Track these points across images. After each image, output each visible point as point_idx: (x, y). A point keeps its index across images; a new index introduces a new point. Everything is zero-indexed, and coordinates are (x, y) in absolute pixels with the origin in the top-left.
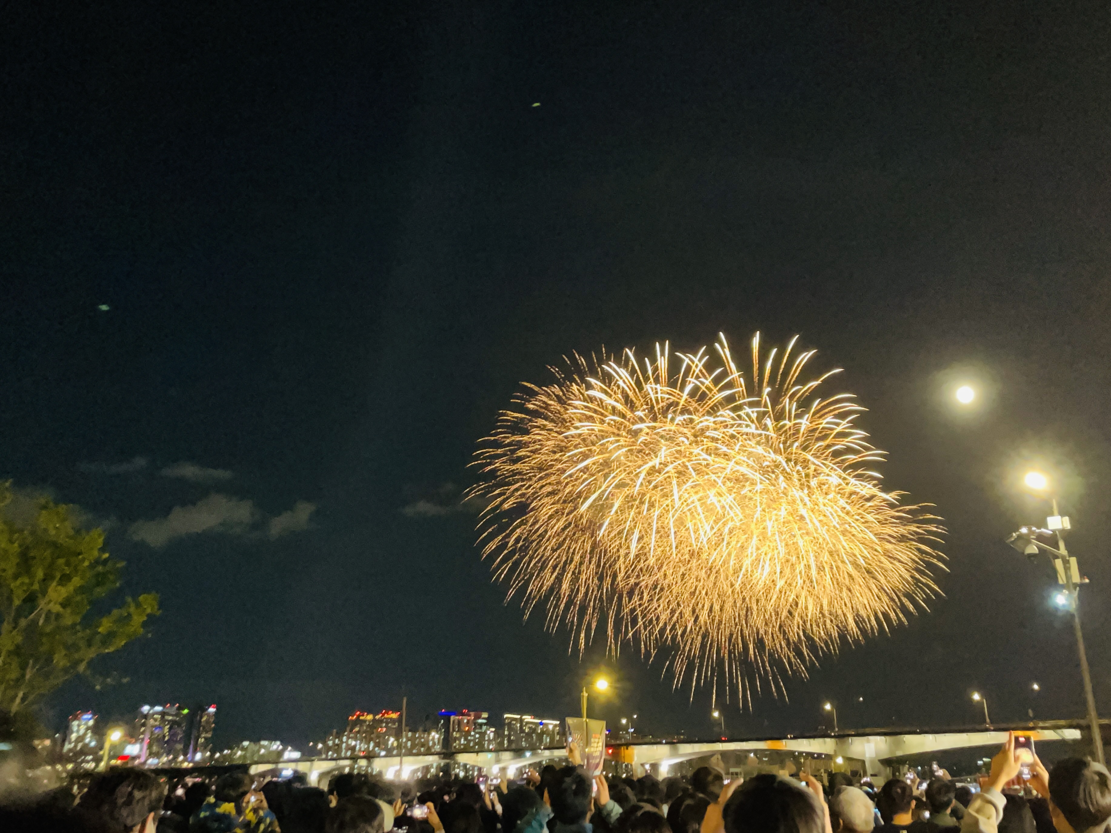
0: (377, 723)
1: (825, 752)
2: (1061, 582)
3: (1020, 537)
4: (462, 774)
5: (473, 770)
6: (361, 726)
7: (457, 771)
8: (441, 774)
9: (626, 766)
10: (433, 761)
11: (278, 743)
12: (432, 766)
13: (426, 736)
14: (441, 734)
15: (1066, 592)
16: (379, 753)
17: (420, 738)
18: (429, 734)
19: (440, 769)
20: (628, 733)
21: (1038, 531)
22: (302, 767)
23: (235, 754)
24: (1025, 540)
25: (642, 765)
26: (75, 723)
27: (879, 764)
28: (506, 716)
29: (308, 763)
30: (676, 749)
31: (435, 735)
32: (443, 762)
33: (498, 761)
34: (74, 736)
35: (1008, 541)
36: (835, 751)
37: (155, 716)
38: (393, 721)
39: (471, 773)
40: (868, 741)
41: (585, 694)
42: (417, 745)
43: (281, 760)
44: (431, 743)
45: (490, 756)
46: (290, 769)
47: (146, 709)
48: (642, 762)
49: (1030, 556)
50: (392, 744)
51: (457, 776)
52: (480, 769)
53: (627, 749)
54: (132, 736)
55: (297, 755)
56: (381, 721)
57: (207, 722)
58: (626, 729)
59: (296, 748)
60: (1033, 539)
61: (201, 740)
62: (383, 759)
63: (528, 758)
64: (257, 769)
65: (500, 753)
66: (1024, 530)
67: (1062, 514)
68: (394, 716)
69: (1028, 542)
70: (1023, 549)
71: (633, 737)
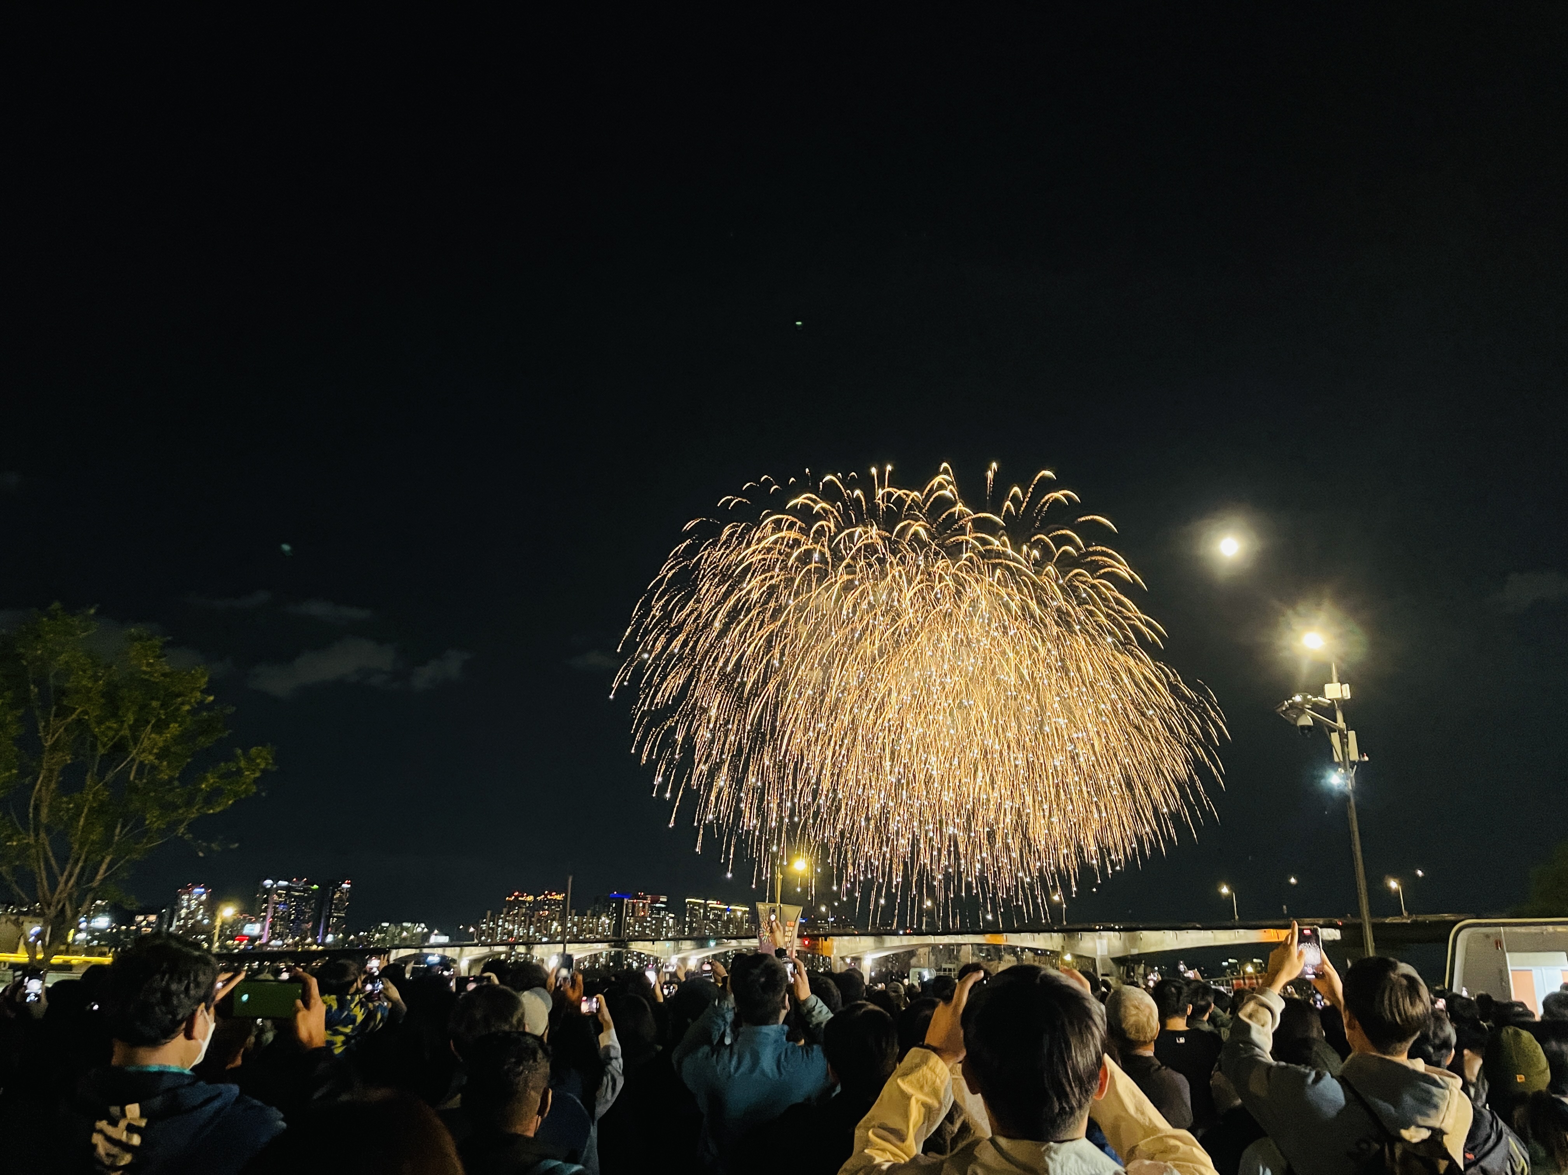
0: (537, 906)
1: (1051, 949)
2: (1336, 759)
3: (1293, 706)
6: (520, 908)
8: (612, 964)
9: (825, 959)
10: (603, 949)
11: (423, 925)
12: (601, 954)
13: (594, 920)
14: (611, 919)
15: (1341, 770)
16: (541, 939)
17: (588, 922)
18: (599, 918)
19: (611, 958)
20: (827, 922)
21: (1313, 699)
22: (450, 953)
23: (373, 936)
24: (1299, 709)
25: (843, 958)
26: (186, 897)
27: (1112, 963)
28: (687, 900)
29: (458, 949)
30: (882, 942)
31: (606, 921)
32: (613, 951)
33: (679, 951)
34: (183, 912)
35: (1280, 710)
36: (1063, 947)
37: (279, 891)
38: (557, 903)
40: (1100, 937)
41: (780, 876)
42: (584, 930)
43: (427, 944)
44: (600, 929)
45: (669, 945)
46: (436, 955)
47: (268, 883)
48: (842, 955)
49: (1303, 727)
50: (556, 929)
53: (826, 940)
54: (252, 913)
55: (445, 939)
56: (543, 903)
57: (340, 898)
58: (825, 917)
59: (443, 932)
60: (1309, 709)
61: (333, 920)
62: (544, 946)
63: (713, 949)
64: (397, 953)
65: (680, 942)
66: (1298, 698)
67: (1342, 681)
68: (559, 897)
69: (1302, 711)
70: (1296, 720)
71: (832, 927)
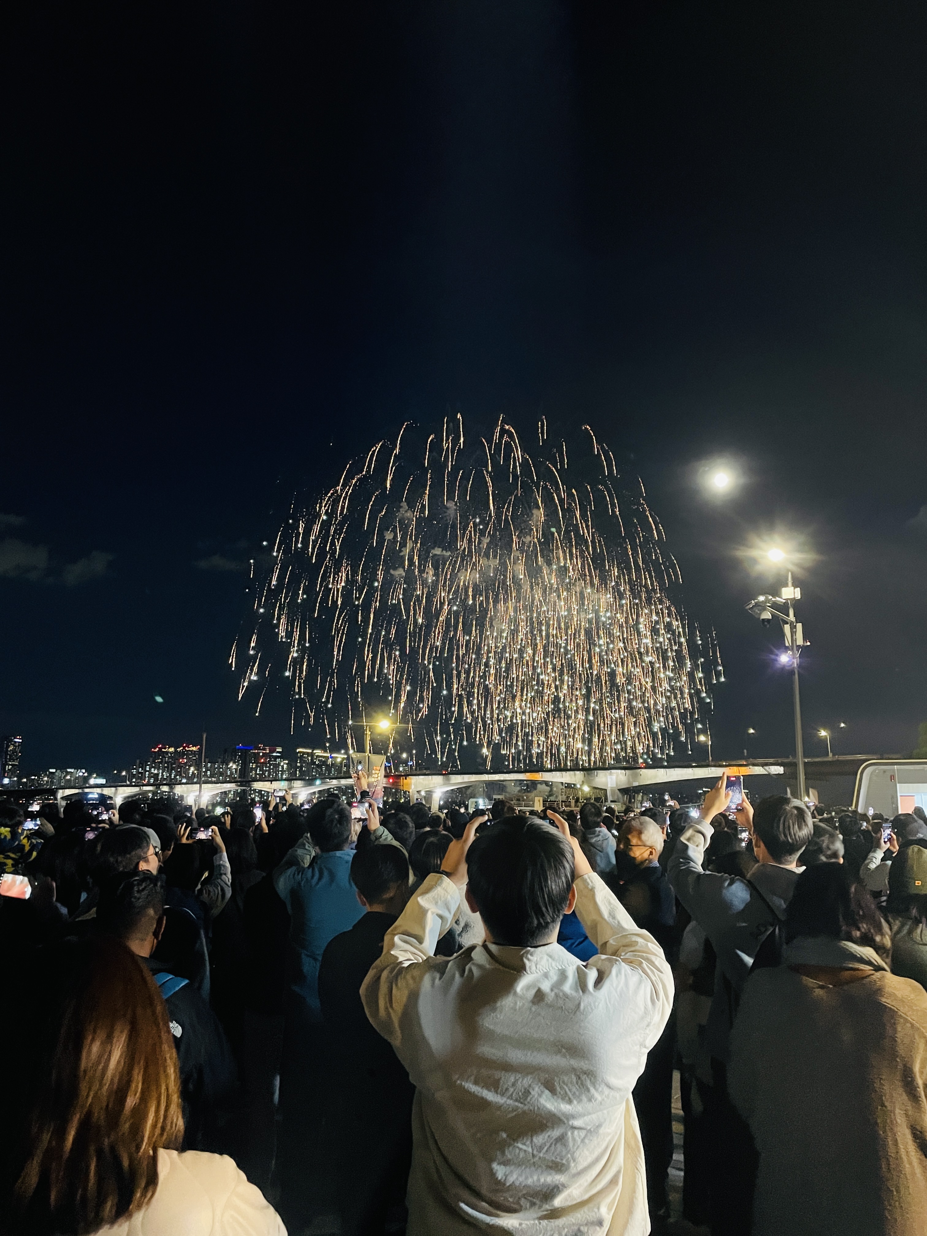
0: (178, 755)
1: (575, 783)
2: (787, 644)
3: (758, 604)
5: (265, 792)
6: (164, 757)
7: (253, 796)
9: (405, 793)
10: (231, 788)
11: (84, 771)
12: (229, 792)
13: (224, 766)
14: (238, 765)
15: (790, 652)
16: (181, 781)
17: (219, 768)
18: (227, 765)
19: (237, 794)
21: (773, 599)
22: (107, 791)
23: (42, 780)
24: (762, 607)
25: (418, 792)
27: (618, 792)
28: (298, 750)
29: (113, 789)
30: (449, 780)
31: (233, 766)
32: (239, 789)
33: (291, 788)
35: (748, 607)
36: (583, 782)
38: (193, 753)
40: (611, 773)
41: (368, 733)
42: (216, 774)
43: (87, 785)
44: (229, 773)
45: (283, 784)
46: (96, 793)
48: (418, 790)
49: (764, 621)
50: (193, 773)
53: (406, 779)
55: (103, 781)
56: (182, 753)
57: (14, 751)
59: (99, 776)
60: (769, 606)
61: (9, 767)
62: (183, 785)
63: (318, 786)
64: (63, 793)
65: (292, 782)
66: (761, 598)
67: (795, 586)
68: (194, 749)
69: (764, 609)
70: (760, 614)
71: (411, 769)
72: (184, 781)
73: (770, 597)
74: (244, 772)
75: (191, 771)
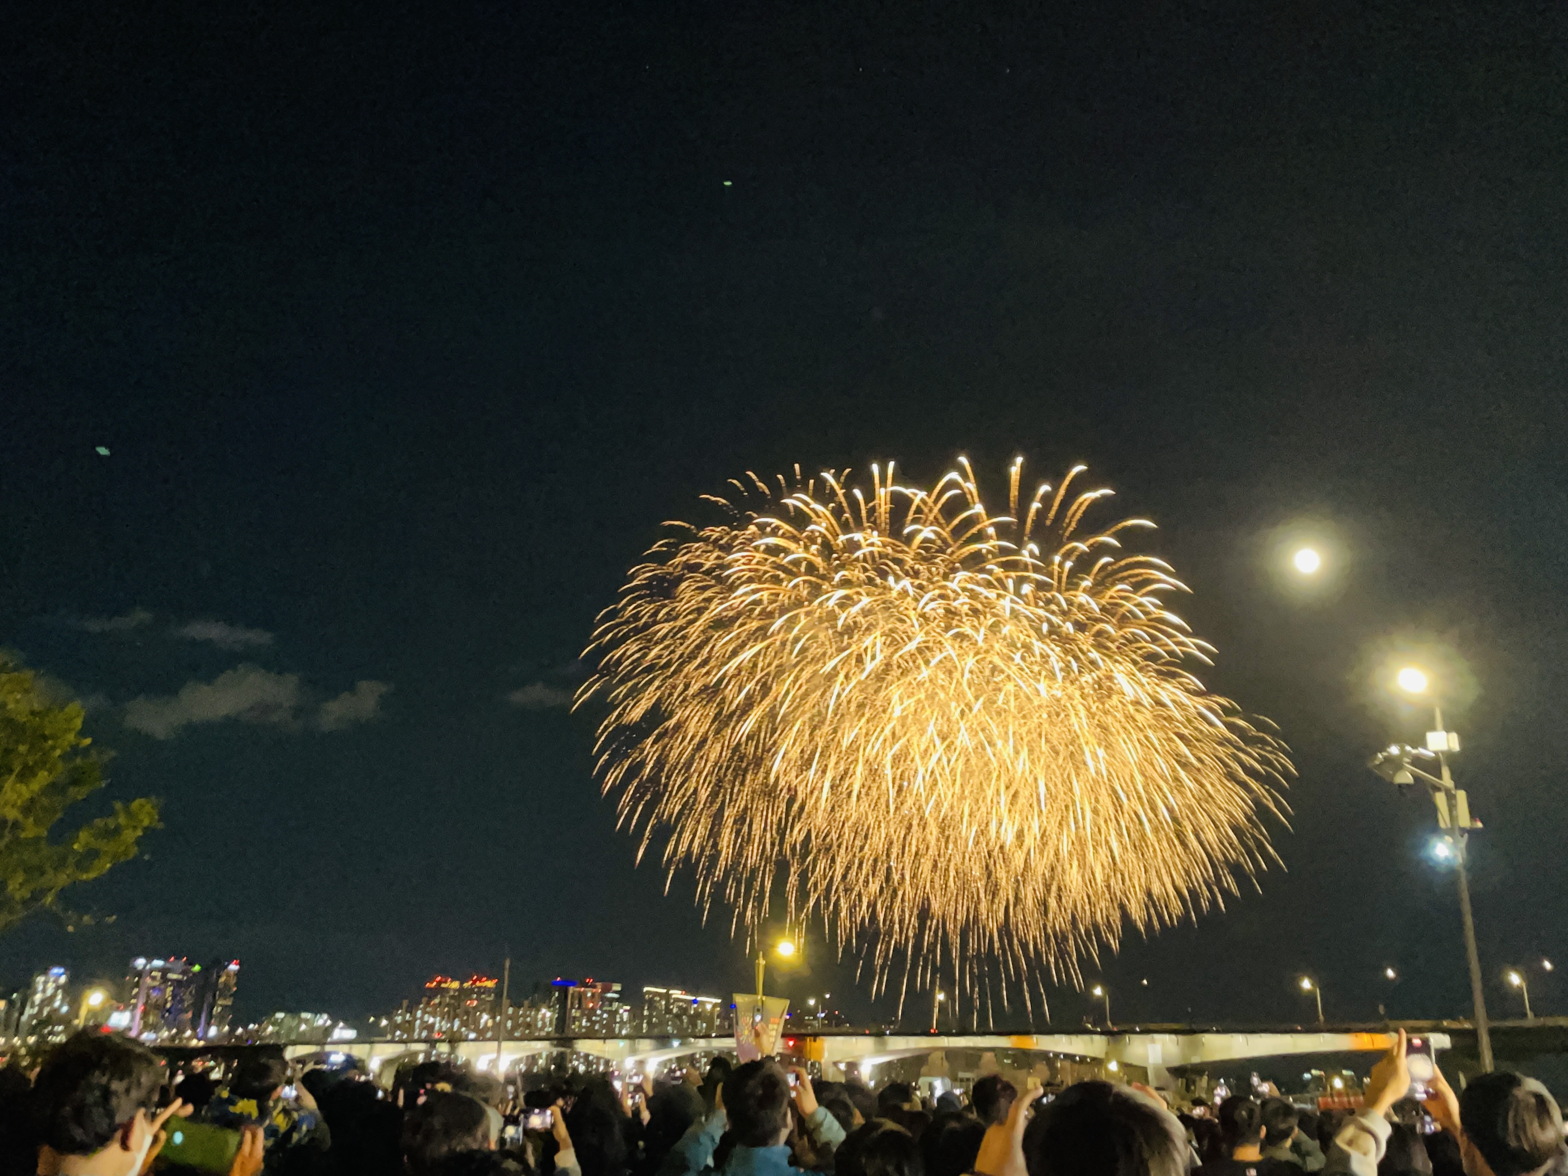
0: (464, 994)
1: (1093, 1055)
2: (1442, 825)
3: (1389, 760)
4: (582, 1069)
5: (598, 1064)
6: (443, 996)
7: (576, 1063)
8: (553, 1067)
9: (813, 1065)
10: (543, 1049)
11: (325, 1016)
12: (540, 1055)
13: (533, 1013)
14: (554, 1011)
15: (1448, 839)
16: (467, 1036)
17: (525, 1016)
18: (538, 1010)
19: (551, 1059)
20: (815, 1018)
21: (1414, 751)
22: (359, 1051)
23: (265, 1029)
24: (1395, 764)
25: (835, 1064)
26: (41, 979)
27: (1167, 1073)
28: (646, 989)
29: (367, 1047)
30: (884, 1044)
31: (546, 1014)
32: (555, 1051)
33: (633, 1051)
34: (38, 998)
35: (1372, 764)
36: (1107, 1053)
37: (154, 974)
38: (487, 991)
39: (594, 1066)
40: (1153, 1041)
41: (762, 962)
42: (519, 1026)
43: (329, 1040)
44: (540, 1024)
45: (622, 1044)
46: (341, 1053)
47: (140, 962)
48: (836, 1059)
49: (1402, 787)
50: (486, 1023)
51: (575, 1070)
52: (607, 1063)
53: (815, 1041)
54: (121, 999)
55: (351, 1034)
56: (471, 991)
57: (226, 984)
58: (813, 1012)
59: (349, 1025)
60: (1407, 763)
61: (217, 1010)
62: (471, 1043)
63: (676, 1050)
64: (294, 1051)
65: (637, 1041)
66: (1394, 750)
67: (1448, 729)
68: (490, 984)
69: (1399, 767)
70: (1392, 777)
71: (823, 1025)
72: (472, 1036)
73: (1408, 748)
74: (562, 1022)
75: (483, 1021)
